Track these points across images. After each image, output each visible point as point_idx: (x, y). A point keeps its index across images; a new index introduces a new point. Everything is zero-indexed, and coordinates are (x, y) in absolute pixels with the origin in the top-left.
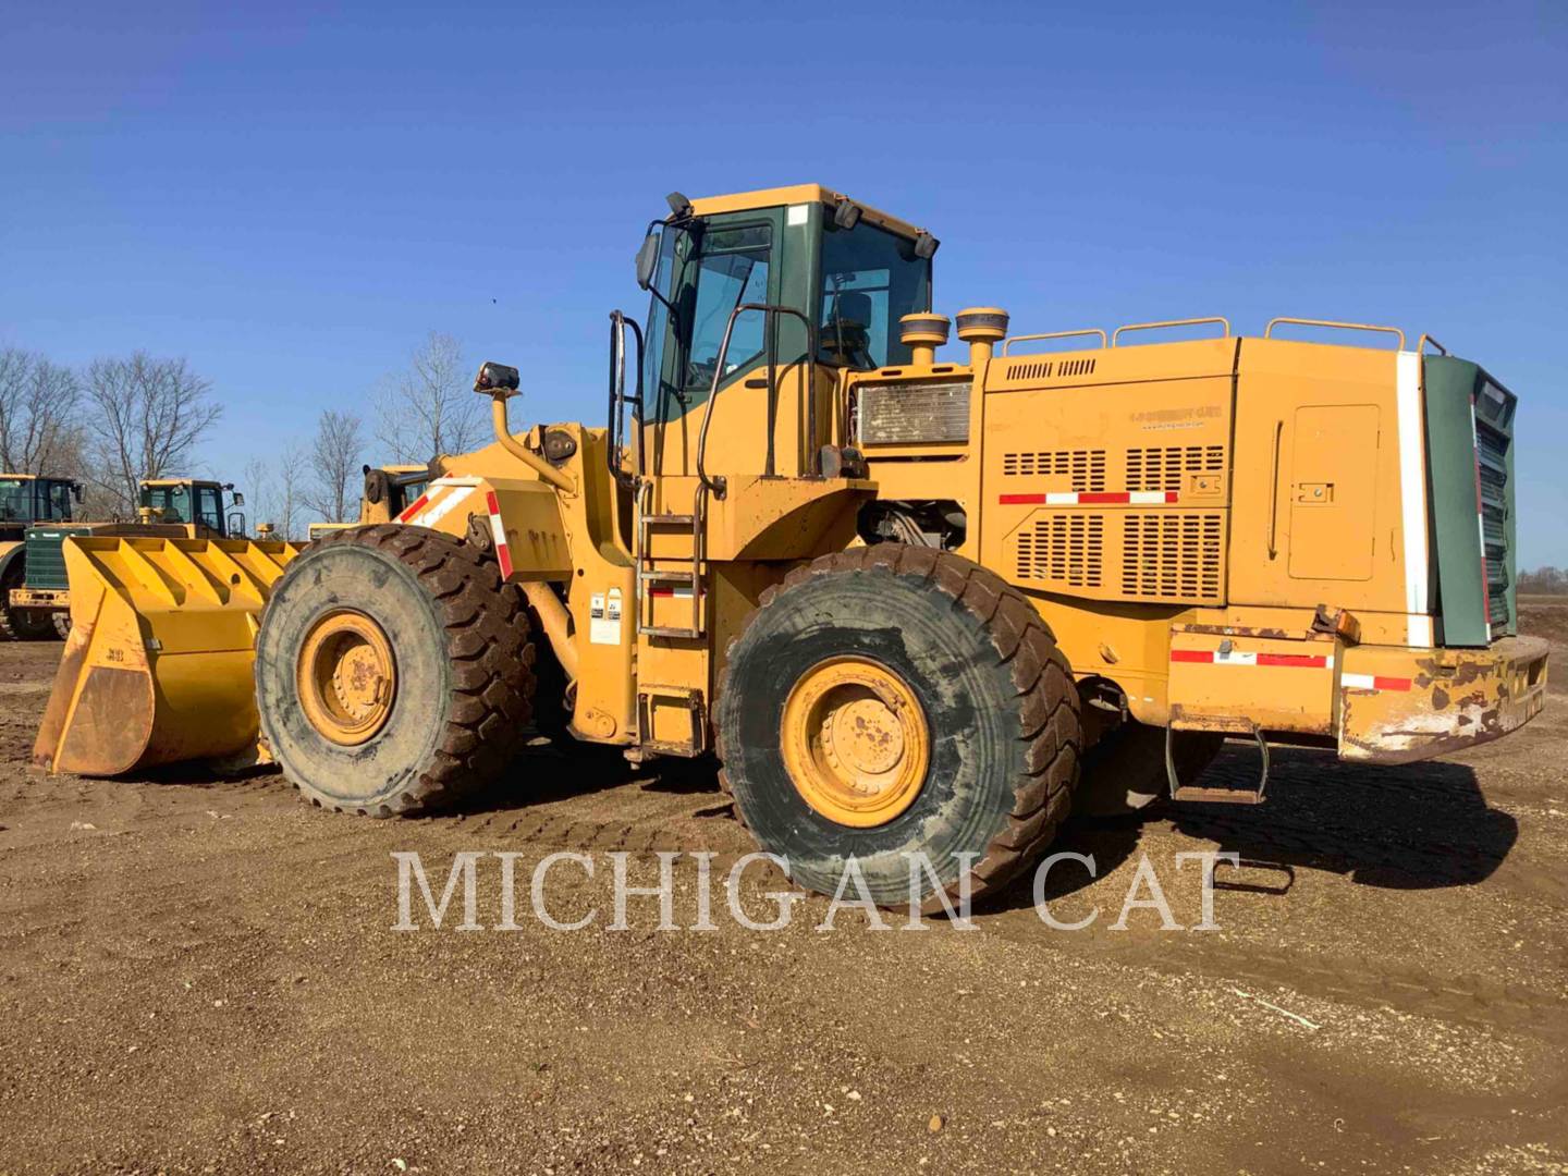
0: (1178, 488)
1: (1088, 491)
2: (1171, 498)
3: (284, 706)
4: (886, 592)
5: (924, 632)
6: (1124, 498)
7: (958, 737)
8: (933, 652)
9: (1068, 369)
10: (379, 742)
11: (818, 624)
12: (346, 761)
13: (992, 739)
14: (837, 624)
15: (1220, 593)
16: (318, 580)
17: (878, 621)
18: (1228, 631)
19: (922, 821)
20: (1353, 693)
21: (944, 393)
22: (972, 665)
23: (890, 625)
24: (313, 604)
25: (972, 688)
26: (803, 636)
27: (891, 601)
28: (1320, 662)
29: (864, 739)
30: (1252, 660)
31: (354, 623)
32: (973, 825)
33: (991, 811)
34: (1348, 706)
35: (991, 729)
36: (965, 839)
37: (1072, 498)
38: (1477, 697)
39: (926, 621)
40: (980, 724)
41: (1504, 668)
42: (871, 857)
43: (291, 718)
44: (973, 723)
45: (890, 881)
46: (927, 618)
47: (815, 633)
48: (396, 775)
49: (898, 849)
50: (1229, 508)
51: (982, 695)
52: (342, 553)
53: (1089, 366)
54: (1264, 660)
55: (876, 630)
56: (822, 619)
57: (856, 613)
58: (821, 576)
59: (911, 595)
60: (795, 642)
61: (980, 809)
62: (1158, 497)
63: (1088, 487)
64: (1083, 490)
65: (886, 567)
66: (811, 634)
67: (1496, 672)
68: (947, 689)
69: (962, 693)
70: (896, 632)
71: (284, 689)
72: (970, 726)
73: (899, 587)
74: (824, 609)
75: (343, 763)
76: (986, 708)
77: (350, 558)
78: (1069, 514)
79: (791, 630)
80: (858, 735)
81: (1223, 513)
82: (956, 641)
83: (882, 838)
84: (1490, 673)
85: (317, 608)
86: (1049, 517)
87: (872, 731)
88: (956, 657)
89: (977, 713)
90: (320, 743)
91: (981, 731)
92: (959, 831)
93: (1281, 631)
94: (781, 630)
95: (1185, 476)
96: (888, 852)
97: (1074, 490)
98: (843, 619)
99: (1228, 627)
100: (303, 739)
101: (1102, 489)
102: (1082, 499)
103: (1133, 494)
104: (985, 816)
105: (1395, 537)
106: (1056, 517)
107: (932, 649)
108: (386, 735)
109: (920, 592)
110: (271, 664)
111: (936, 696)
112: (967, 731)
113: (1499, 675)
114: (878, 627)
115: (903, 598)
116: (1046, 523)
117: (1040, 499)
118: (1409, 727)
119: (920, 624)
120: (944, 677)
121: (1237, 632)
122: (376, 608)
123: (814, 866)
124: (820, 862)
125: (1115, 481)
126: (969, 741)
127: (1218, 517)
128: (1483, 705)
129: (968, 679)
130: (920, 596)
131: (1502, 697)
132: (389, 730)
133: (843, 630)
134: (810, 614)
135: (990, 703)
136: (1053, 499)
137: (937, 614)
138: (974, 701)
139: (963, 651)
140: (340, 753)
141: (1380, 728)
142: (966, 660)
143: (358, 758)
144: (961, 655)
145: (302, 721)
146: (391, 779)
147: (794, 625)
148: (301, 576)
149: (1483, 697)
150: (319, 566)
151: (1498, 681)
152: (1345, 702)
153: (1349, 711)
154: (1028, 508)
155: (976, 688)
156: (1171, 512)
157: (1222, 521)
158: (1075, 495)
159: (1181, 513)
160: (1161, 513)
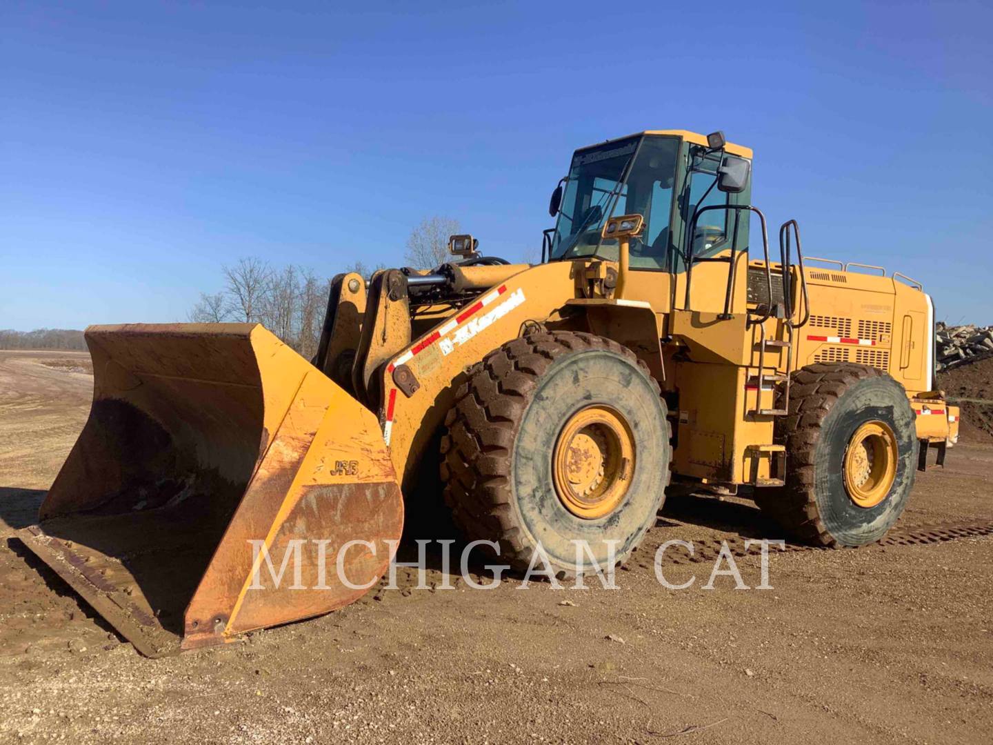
0: (875, 339)
1: (844, 337)
2: (873, 343)
3: (539, 495)
4: (888, 388)
5: (900, 407)
6: (856, 342)
8: (902, 417)
9: (835, 278)
10: (621, 511)
11: (864, 405)
12: (596, 532)
14: (872, 404)
16: (576, 380)
17: (887, 403)
19: (892, 498)
23: (890, 405)
24: (570, 401)
25: (912, 432)
26: (859, 412)
27: (889, 392)
28: (943, 413)
30: (930, 412)
31: (601, 416)
37: (837, 340)
42: (876, 521)
43: (545, 504)
44: (912, 448)
47: (863, 410)
48: (632, 535)
49: (884, 514)
50: (891, 349)
52: (595, 357)
53: (843, 279)
54: (933, 412)
55: (885, 407)
56: (867, 403)
57: (879, 398)
58: (863, 380)
60: (855, 415)
62: (869, 342)
63: (844, 335)
64: (842, 336)
66: (861, 410)
68: (905, 434)
69: (910, 435)
71: (539, 480)
72: (911, 450)
73: (891, 385)
74: (868, 398)
75: (594, 534)
77: (602, 362)
78: (836, 347)
79: (855, 409)
81: (889, 351)
82: (908, 411)
83: (878, 510)
85: (573, 405)
86: (827, 348)
87: (858, 458)
88: (908, 418)
90: (572, 522)
94: (851, 409)
95: (878, 334)
96: (881, 517)
97: (838, 336)
98: (875, 402)
100: (556, 520)
101: (849, 337)
102: (842, 341)
103: (860, 340)
106: (831, 348)
107: (902, 415)
108: (626, 505)
109: (897, 388)
110: (527, 458)
111: (900, 438)
112: (910, 452)
114: (886, 405)
115: (892, 390)
116: (826, 351)
117: (824, 339)
119: (899, 403)
122: (623, 403)
123: (854, 532)
124: (858, 529)
125: (854, 335)
126: (910, 457)
132: (629, 500)
133: (873, 407)
134: (863, 399)
136: (830, 339)
138: (912, 438)
140: (590, 526)
142: (911, 419)
143: (605, 527)
145: (556, 505)
146: (628, 539)
147: (856, 406)
148: (558, 377)
150: (575, 367)
153: (950, 430)
154: (819, 343)
156: (873, 350)
157: (889, 354)
158: (839, 339)
159: (876, 350)
160: (870, 349)
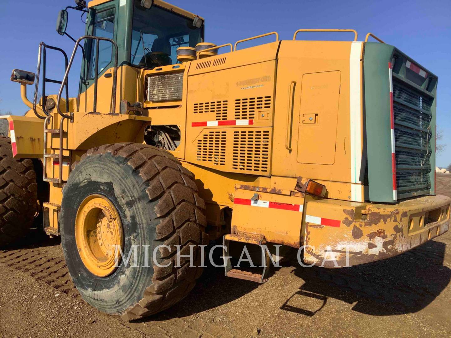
0: (253, 118)
1: (221, 120)
2: (251, 122)
4: (109, 165)
5: (121, 185)
6: (233, 123)
7: (132, 237)
8: (123, 195)
9: (216, 63)
11: (86, 179)
13: (144, 240)
14: (93, 179)
15: (268, 170)
17: (104, 179)
18: (257, 189)
19: (119, 277)
20: (311, 226)
21: (177, 78)
22: (138, 202)
23: (109, 181)
25: (137, 213)
26: (82, 185)
27: (110, 169)
28: (296, 208)
29: (110, 233)
30: (267, 205)
32: (137, 281)
33: (144, 276)
34: (308, 233)
35: (144, 234)
36: (134, 288)
37: (215, 123)
38: (380, 233)
39: (122, 179)
40: (139, 231)
41: (399, 217)
42: (101, 292)
44: (137, 231)
45: (108, 304)
46: (122, 178)
47: (86, 183)
49: (111, 289)
50: (273, 127)
51: (141, 217)
53: (223, 61)
54: (273, 205)
55: (105, 183)
56: (88, 177)
57: (98, 174)
58: (89, 157)
59: (118, 167)
60: (80, 187)
61: (140, 274)
62: (246, 122)
63: (222, 118)
64: (220, 119)
65: (110, 153)
66: (85, 184)
67: (393, 219)
68: (128, 213)
69: (133, 216)
70: (111, 183)
72: (135, 232)
73: (113, 162)
74: (88, 172)
76: (142, 224)
78: (214, 131)
79: (78, 182)
80: (108, 232)
81: (270, 130)
82: (132, 190)
83: (107, 283)
84: (389, 219)
86: (208, 132)
88: (132, 197)
89: (139, 226)
91: (140, 235)
92: (132, 284)
93: (280, 190)
94: (75, 182)
95: (256, 111)
96: (108, 290)
97: (217, 119)
98: (95, 178)
99: (258, 187)
101: (226, 119)
102: (220, 124)
103: (237, 121)
104: (142, 277)
105: (346, 141)
106: (210, 132)
107: (123, 193)
109: (121, 165)
111: (125, 216)
112: (135, 235)
113: (395, 220)
114: (106, 181)
115: (114, 168)
116: (207, 135)
117: (204, 124)
118: (339, 248)
119: (119, 181)
120: (127, 207)
121: (261, 190)
124: (85, 291)
125: (231, 116)
126: (135, 240)
127: (268, 132)
128: (384, 237)
129: (136, 208)
130: (121, 167)
131: (397, 232)
133: (95, 182)
134: (84, 174)
135: (144, 222)
136: (210, 124)
137: (126, 176)
138: (138, 220)
139: (135, 195)
141: (324, 247)
142: (135, 199)
144: (134, 197)
147: (79, 179)
149: (384, 233)
151: (395, 224)
152: (307, 231)
153: (309, 236)
154: (201, 128)
155: (139, 214)
156: (251, 130)
157: (270, 134)
158: (217, 122)
159: (254, 130)
160: (247, 130)
